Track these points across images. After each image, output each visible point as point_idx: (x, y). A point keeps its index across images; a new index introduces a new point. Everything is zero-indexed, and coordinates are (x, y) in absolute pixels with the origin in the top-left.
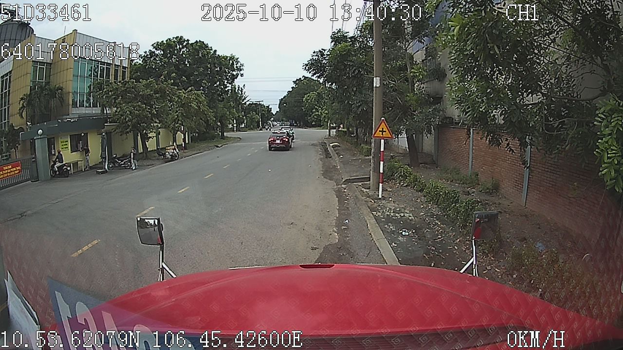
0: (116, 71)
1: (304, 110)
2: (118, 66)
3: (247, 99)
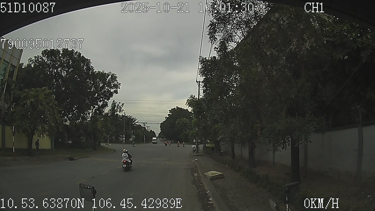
1: (176, 130)
3: (136, 121)
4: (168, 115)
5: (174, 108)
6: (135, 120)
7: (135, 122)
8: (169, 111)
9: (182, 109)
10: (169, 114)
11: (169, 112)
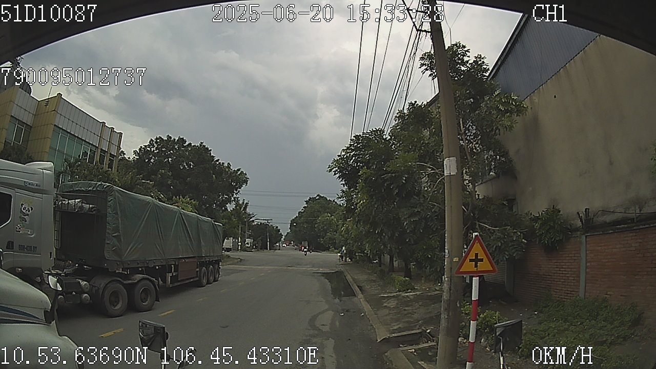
0: (102, 158)
2: (105, 151)
5: (314, 197)
8: (306, 201)
9: (327, 199)
10: (305, 207)
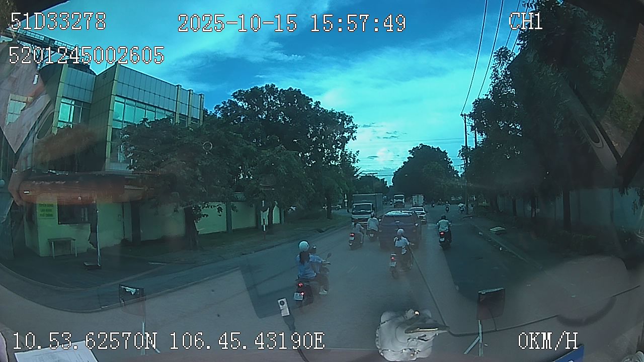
2: (185, 115)
4: (408, 158)
5: (417, 147)
6: (357, 171)
7: (358, 173)
8: (409, 151)
9: (430, 147)
10: (410, 157)
11: (409, 153)
